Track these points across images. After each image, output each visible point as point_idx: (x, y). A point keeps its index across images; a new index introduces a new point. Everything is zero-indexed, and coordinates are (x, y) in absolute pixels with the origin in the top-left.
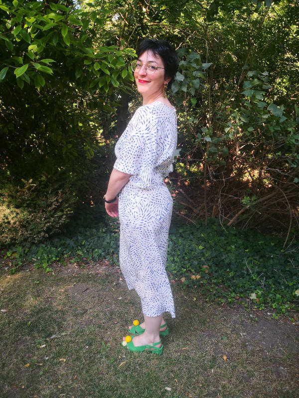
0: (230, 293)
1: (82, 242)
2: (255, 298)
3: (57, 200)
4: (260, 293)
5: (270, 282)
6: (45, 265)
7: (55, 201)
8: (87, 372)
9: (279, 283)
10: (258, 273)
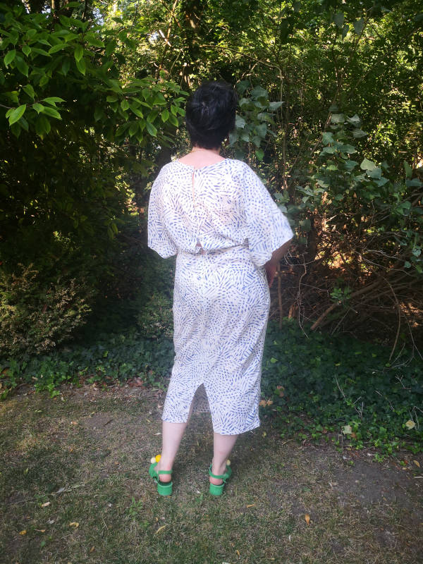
0: (314, 426)
1: (104, 353)
2: (350, 432)
3: (68, 294)
4: (356, 425)
5: (371, 409)
6: (50, 387)
7: (65, 295)
8: (109, 541)
9: (384, 411)
10: (354, 397)
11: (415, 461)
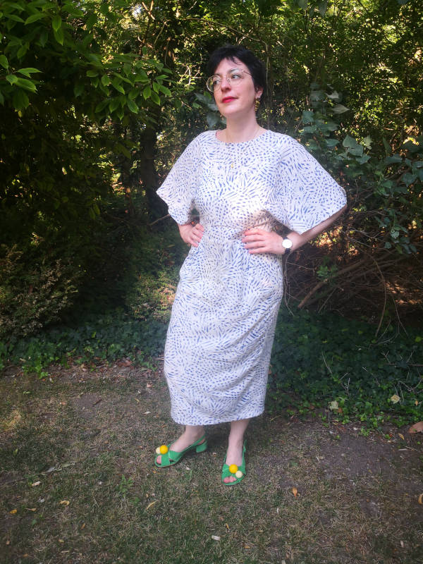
0: (301, 402)
1: (92, 334)
2: (337, 408)
3: (54, 274)
4: (343, 400)
5: (358, 384)
6: (38, 368)
7: (51, 276)
8: (100, 518)
9: (370, 386)
10: (341, 373)
11: (400, 434)
